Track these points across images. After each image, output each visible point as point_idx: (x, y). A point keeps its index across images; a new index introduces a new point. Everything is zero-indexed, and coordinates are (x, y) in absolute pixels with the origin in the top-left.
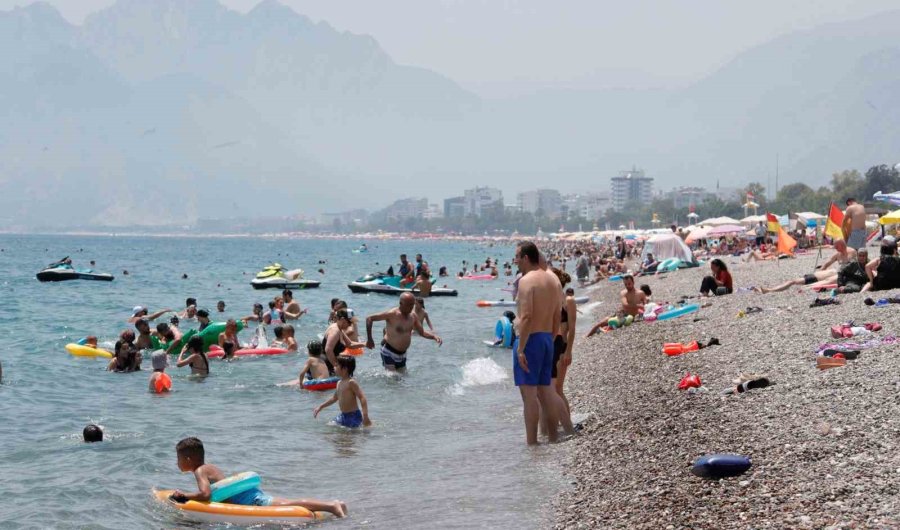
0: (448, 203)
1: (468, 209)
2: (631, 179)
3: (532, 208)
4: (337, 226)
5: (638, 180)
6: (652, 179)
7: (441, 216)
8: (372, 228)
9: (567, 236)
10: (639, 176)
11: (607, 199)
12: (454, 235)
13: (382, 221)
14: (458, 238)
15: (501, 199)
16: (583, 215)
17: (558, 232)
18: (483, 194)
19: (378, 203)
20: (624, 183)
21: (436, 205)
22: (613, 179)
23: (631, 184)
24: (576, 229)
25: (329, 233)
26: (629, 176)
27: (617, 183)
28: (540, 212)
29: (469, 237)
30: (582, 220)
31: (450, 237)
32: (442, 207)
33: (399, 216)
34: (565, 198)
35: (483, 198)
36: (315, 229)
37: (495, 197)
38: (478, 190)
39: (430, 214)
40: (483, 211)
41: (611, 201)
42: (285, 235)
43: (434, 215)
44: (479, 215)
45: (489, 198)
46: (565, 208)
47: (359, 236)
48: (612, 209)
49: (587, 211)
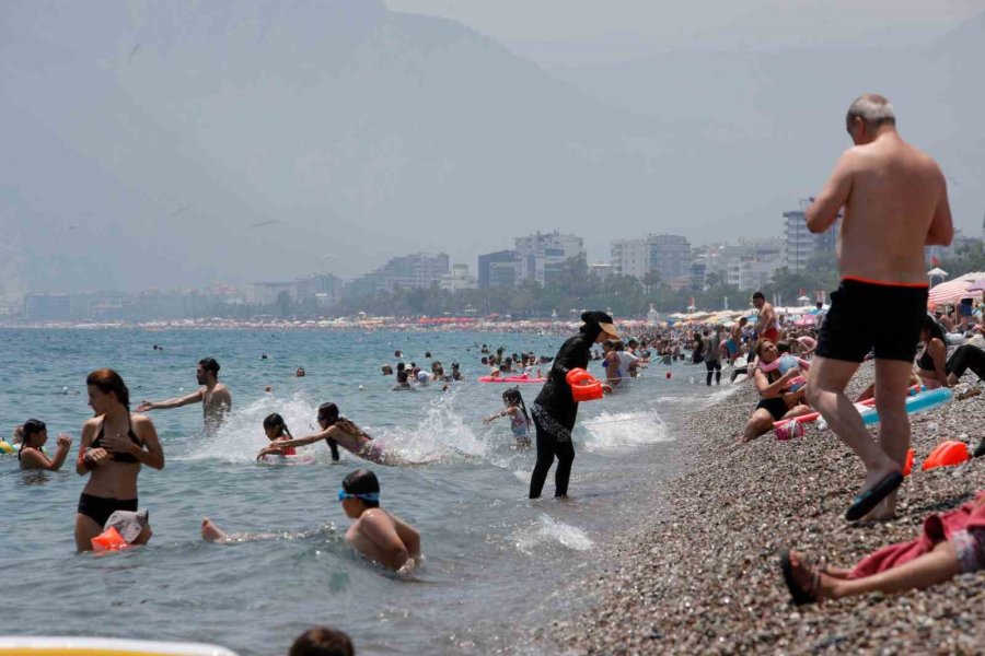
0: (485, 262)
1: (523, 272)
3: (638, 268)
4: (284, 307)
7: (474, 286)
8: (349, 310)
9: (706, 317)
11: (777, 251)
12: (495, 319)
13: (360, 299)
14: (504, 324)
15: (582, 254)
16: (731, 282)
17: (684, 311)
18: (550, 244)
21: (465, 267)
22: (786, 215)
24: (719, 308)
25: (268, 320)
27: (793, 222)
28: (652, 278)
29: (524, 323)
30: (732, 291)
31: (488, 324)
32: (474, 271)
33: (396, 287)
34: (698, 251)
35: (549, 252)
36: (245, 312)
37: (571, 252)
38: (540, 238)
39: (453, 282)
40: (548, 275)
41: (784, 255)
42: (189, 322)
43: (462, 285)
44: (543, 283)
45: (562, 253)
46: (699, 269)
47: (323, 323)
48: (785, 268)
49: (740, 273)
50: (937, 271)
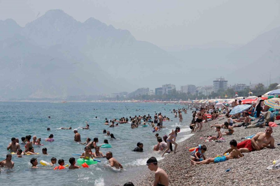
0: (156, 89)
1: (164, 92)
2: (220, 81)
3: (186, 91)
4: (118, 98)
5: (222, 81)
6: (227, 81)
7: (154, 94)
8: (131, 99)
9: (198, 101)
10: (223, 80)
11: (212, 88)
12: (159, 101)
13: (133, 96)
14: (161, 102)
15: (175, 88)
16: (203, 94)
17: (195, 100)
18: (169, 86)
19: (132, 89)
20: (217, 83)
21: (152, 90)
22: (214, 81)
23: (220, 83)
24: (201, 99)
25: (115, 100)
26: (219, 80)
27: (215, 83)
28: (189, 93)
29: (165, 102)
30: (203, 96)
31: (158, 102)
32: (154, 91)
33: (140, 94)
34: (197, 88)
35: (169, 88)
36: (110, 99)
37: (173, 88)
38: (167, 85)
39: (150, 93)
40: (169, 92)
41: (213, 89)
42: (100, 101)
43: (152, 94)
44: (167, 93)
45: (171, 88)
46: (197, 91)
47: (126, 101)
48: (213, 91)
49: (205, 92)
50: (237, 95)
